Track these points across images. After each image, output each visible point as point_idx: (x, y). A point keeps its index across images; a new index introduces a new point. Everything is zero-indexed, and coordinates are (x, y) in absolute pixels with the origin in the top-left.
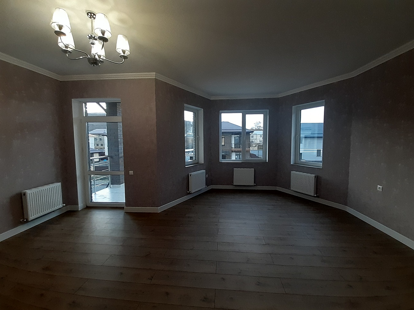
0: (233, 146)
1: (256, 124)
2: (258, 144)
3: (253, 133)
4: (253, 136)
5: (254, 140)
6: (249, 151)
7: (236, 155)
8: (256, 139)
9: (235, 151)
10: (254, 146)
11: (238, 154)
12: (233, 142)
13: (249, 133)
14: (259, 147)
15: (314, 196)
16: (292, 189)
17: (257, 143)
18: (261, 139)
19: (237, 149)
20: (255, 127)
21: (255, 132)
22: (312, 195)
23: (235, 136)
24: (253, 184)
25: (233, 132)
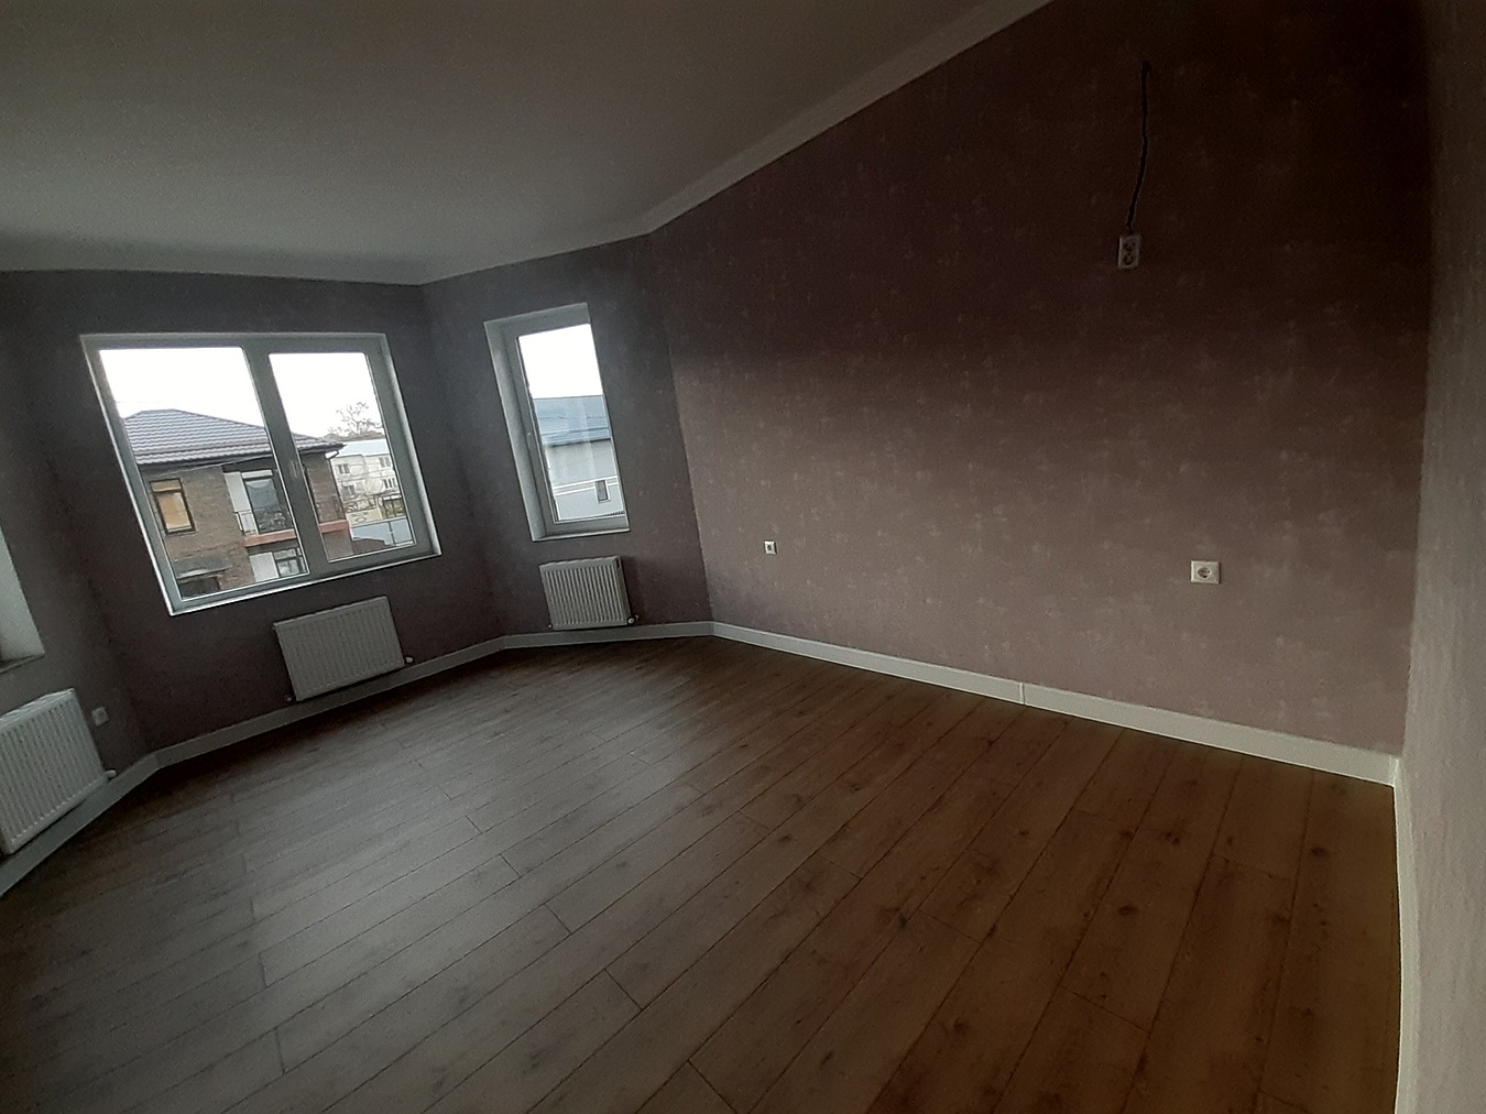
0: (249, 523)
1: (346, 414)
2: (379, 495)
3: (342, 452)
4: (345, 466)
5: (354, 483)
6: (341, 533)
7: (276, 562)
8: (365, 476)
9: (263, 548)
10: (364, 504)
11: (291, 553)
12: (240, 502)
13: (317, 455)
14: (388, 506)
15: (628, 625)
16: (556, 626)
17: (377, 492)
18: (390, 472)
19: (269, 537)
20: (344, 426)
21: (349, 449)
22: (622, 622)
23: (246, 475)
24: (400, 663)
25: (226, 457)
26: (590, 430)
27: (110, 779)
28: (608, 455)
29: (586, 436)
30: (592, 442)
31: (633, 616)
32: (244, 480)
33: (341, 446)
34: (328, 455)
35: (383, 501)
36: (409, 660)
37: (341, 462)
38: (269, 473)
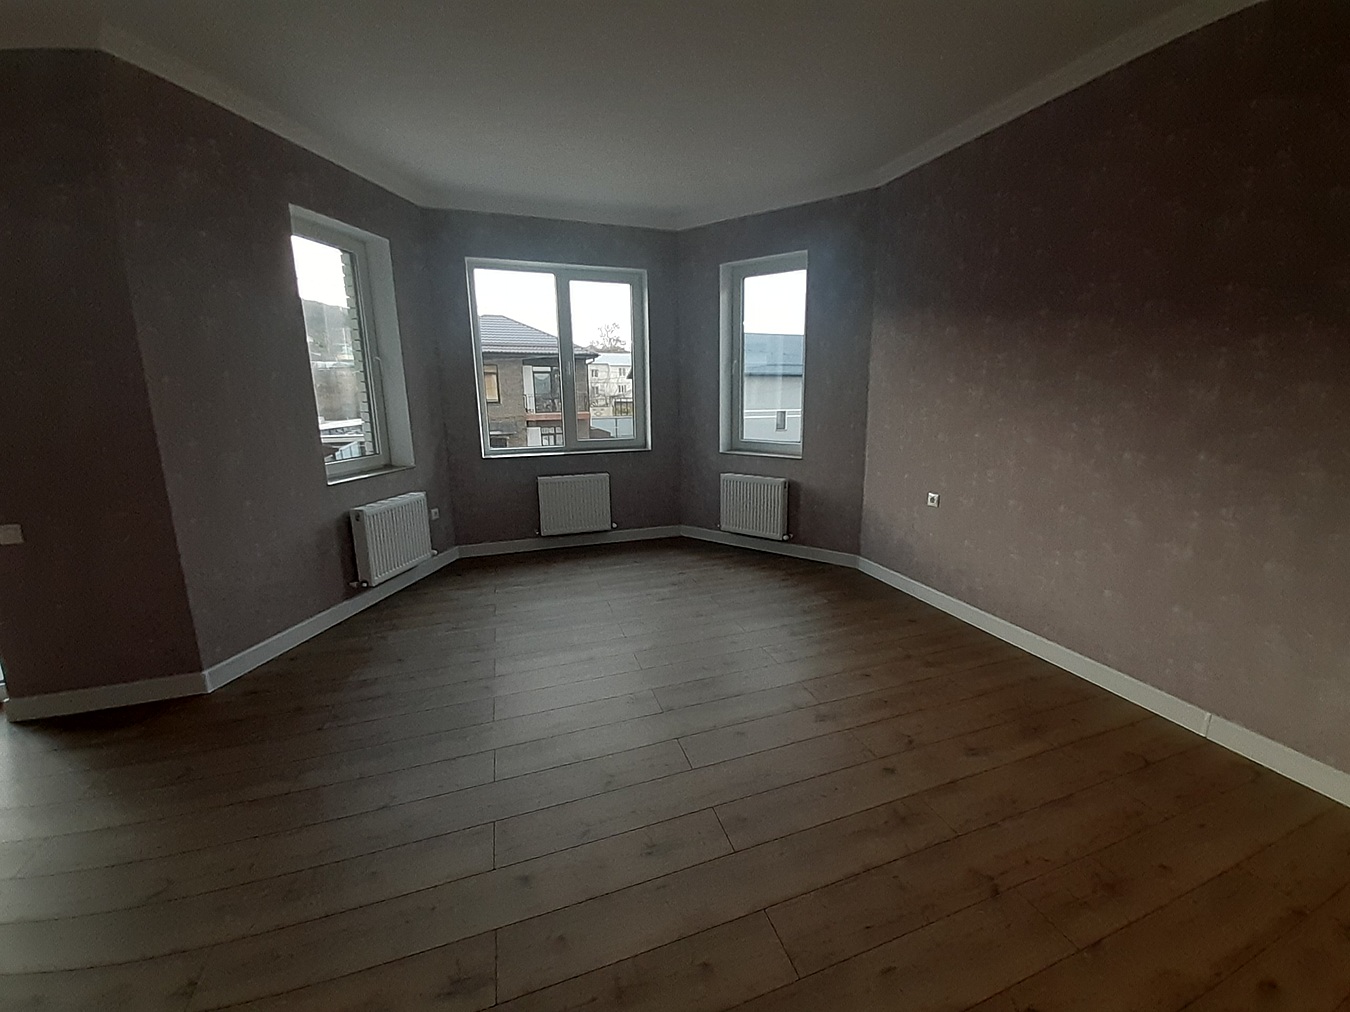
0: (531, 405)
1: (604, 330)
2: (613, 397)
3: (596, 360)
4: (596, 371)
5: (598, 385)
6: (586, 421)
7: (542, 435)
8: (607, 381)
9: (538, 423)
10: (603, 403)
11: (552, 431)
12: (529, 390)
13: (582, 359)
14: (619, 407)
15: (783, 541)
16: (723, 527)
17: (612, 394)
18: (627, 381)
19: (543, 416)
20: (601, 341)
21: (602, 358)
22: (778, 536)
23: (536, 369)
24: (608, 527)
25: (526, 354)
26: (784, 365)
27: (434, 555)
28: (797, 391)
29: (780, 370)
30: (784, 376)
31: (788, 534)
32: (534, 372)
33: (597, 356)
34: (587, 361)
35: (615, 402)
36: (615, 525)
37: (594, 368)
38: (549, 369)
